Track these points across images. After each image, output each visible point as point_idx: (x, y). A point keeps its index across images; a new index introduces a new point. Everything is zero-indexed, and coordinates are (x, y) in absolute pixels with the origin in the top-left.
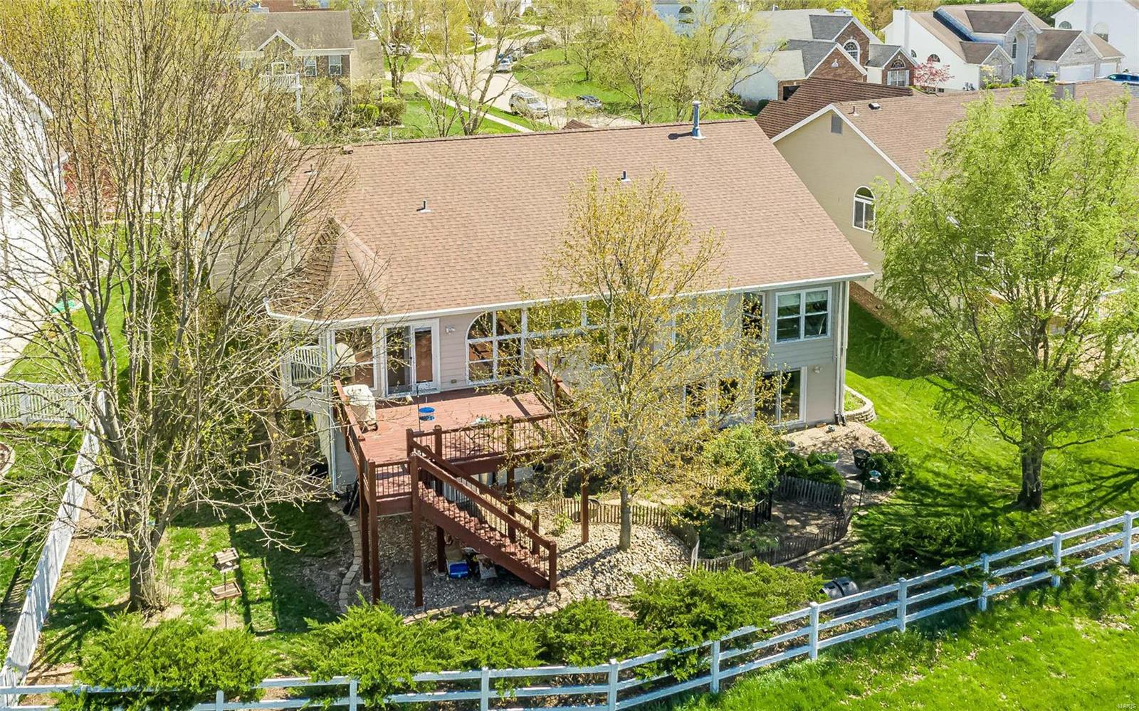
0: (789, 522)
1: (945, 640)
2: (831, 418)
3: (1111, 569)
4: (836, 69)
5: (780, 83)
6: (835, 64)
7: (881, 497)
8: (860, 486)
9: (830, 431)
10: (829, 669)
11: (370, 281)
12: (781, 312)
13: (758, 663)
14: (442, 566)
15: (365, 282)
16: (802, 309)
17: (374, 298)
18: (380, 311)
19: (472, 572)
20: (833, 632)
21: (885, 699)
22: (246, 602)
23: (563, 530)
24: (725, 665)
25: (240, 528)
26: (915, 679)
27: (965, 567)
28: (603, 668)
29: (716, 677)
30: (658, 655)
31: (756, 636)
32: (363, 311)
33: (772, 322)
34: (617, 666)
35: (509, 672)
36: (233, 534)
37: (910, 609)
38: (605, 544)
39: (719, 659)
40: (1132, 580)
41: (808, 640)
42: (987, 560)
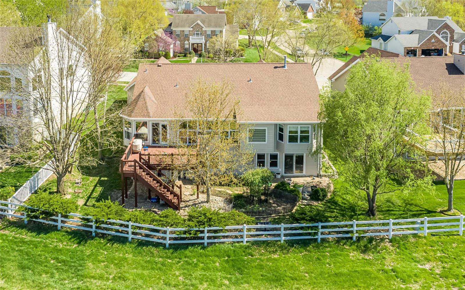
0: (274, 205)
1: (295, 247)
2: (316, 175)
3: (382, 240)
4: (433, 43)
5: (405, 48)
6: (433, 41)
7: (315, 203)
8: (309, 198)
9: (313, 179)
10: (248, 247)
11: (149, 108)
12: (290, 132)
13: (222, 240)
14: (150, 198)
15: (147, 107)
16: (299, 132)
17: (148, 113)
18: (149, 117)
19: (158, 201)
20: (252, 236)
21: (260, 259)
22: (89, 197)
23: (194, 194)
24: (209, 238)
25: (102, 179)
26: (276, 256)
27: (311, 225)
28: (165, 229)
29: (206, 241)
30: (184, 229)
31: (221, 231)
32: (144, 116)
33: (286, 135)
34: (169, 229)
35: (137, 224)
36: (99, 180)
37: (285, 235)
38: (203, 200)
39: (207, 235)
40: (388, 245)
41: (242, 237)
42: (320, 224)
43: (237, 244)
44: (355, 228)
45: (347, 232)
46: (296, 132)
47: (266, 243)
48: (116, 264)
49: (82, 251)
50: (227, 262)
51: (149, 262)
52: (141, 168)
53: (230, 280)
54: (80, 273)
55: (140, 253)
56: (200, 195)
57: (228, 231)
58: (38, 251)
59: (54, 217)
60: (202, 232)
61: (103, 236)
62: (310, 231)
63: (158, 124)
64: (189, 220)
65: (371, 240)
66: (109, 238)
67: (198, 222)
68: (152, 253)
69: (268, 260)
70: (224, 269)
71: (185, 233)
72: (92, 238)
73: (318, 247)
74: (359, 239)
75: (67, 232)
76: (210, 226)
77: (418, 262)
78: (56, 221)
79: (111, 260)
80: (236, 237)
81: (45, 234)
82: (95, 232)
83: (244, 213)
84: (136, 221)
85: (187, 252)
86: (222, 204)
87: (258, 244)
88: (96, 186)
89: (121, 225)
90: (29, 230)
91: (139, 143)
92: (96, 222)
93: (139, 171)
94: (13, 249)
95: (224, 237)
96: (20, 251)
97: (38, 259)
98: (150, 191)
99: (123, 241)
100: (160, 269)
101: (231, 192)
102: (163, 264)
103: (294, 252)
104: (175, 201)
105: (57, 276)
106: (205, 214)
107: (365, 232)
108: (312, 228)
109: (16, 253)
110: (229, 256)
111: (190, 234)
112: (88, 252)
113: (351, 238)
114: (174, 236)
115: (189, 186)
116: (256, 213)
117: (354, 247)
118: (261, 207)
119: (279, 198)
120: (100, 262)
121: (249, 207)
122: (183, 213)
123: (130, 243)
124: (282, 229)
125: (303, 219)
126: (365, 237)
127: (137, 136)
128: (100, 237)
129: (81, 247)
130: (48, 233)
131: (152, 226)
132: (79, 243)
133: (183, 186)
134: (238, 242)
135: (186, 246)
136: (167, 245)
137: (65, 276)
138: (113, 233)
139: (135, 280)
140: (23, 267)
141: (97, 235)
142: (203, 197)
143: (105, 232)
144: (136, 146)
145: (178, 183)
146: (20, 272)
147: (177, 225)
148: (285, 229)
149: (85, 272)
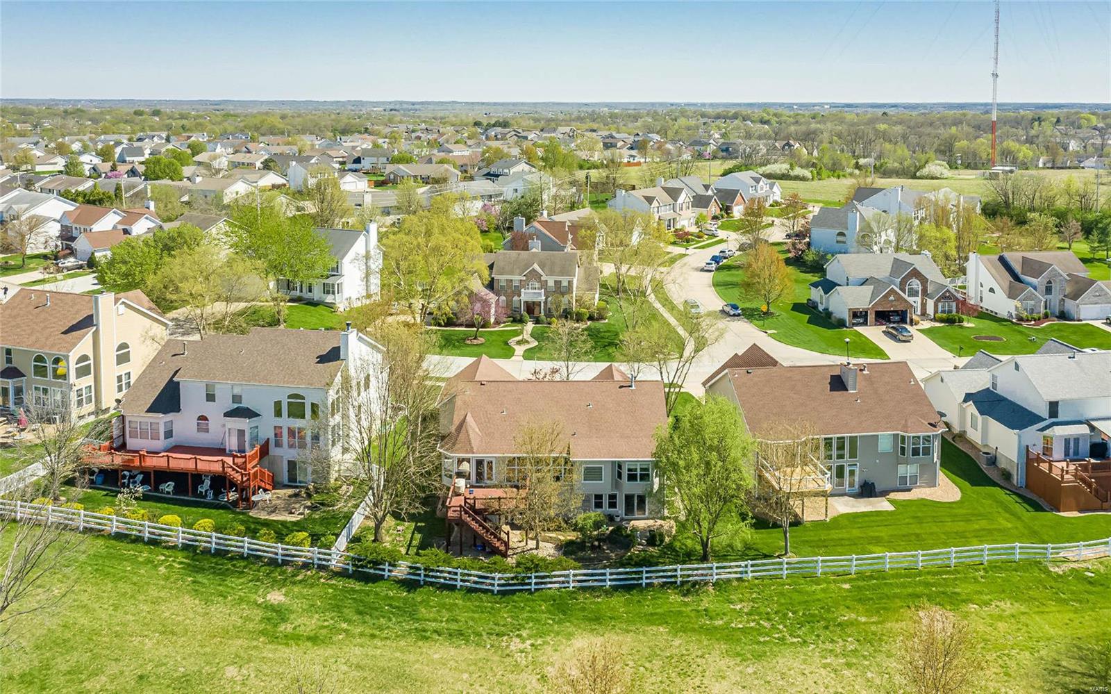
0: (606, 551)
2: (659, 517)
3: (705, 583)
4: (892, 301)
5: (850, 309)
6: (892, 298)
7: (648, 548)
8: (645, 543)
9: (655, 522)
10: (574, 592)
11: (472, 441)
12: (629, 470)
13: (549, 586)
14: (475, 545)
15: (470, 441)
16: (639, 470)
17: (472, 448)
18: (473, 453)
19: (484, 549)
20: (579, 581)
21: (584, 603)
22: (409, 546)
23: (523, 541)
24: (536, 584)
25: (419, 524)
26: (599, 600)
27: (634, 570)
28: (493, 575)
29: (533, 587)
30: (512, 575)
31: (548, 577)
32: (467, 452)
33: (625, 474)
34: (498, 575)
35: (466, 571)
36: (416, 526)
37: (610, 580)
38: (532, 547)
39: (534, 581)
40: (711, 589)
41: (568, 582)
42: (645, 569)
43: (563, 590)
44: (679, 573)
45: (671, 577)
46: (636, 470)
47: (592, 588)
48: (447, 609)
49: (413, 598)
50: (552, 605)
51: (478, 606)
52: (466, 512)
53: (553, 620)
54: (415, 616)
55: (469, 599)
56: (529, 542)
57: (555, 576)
58: (371, 598)
59: (381, 567)
60: (530, 578)
61: (432, 584)
62: (633, 576)
63: (483, 460)
64: (516, 567)
65: (695, 584)
66: (438, 586)
67: (525, 568)
68: (481, 598)
69: (591, 603)
70: (549, 612)
71: (513, 579)
72: (421, 586)
73: (641, 591)
74: (683, 583)
75: (394, 581)
76: (536, 572)
77: (732, 603)
78: (384, 570)
79: (443, 606)
80: (563, 582)
81: (373, 583)
82: (424, 580)
83: (574, 559)
84: (465, 568)
85: (515, 598)
86: (552, 551)
87: (584, 589)
88: (413, 533)
89: (449, 573)
90: (356, 579)
91: (461, 483)
92: (425, 570)
93: (464, 516)
94: (348, 598)
95: (551, 583)
96: (354, 599)
97: (372, 605)
98: (475, 538)
99: (452, 588)
100: (489, 612)
101: (562, 538)
102: (492, 608)
103: (618, 596)
104: (503, 548)
105: (394, 620)
106: (532, 561)
107: (689, 576)
108: (635, 573)
109: (350, 601)
110: (554, 600)
111: (518, 580)
112: (419, 599)
113: (676, 582)
114: (503, 582)
115: (518, 532)
116: (586, 559)
117: (676, 591)
118: (593, 553)
119: (614, 544)
120: (432, 607)
121: (581, 554)
122: (511, 561)
123: (459, 590)
124: (608, 574)
125: (629, 564)
126: (689, 581)
127: (460, 475)
128: (429, 585)
129: (411, 595)
130: (376, 582)
131: (480, 573)
132: (409, 591)
133: (510, 531)
134: (564, 588)
135: (514, 592)
136: (496, 592)
137: (400, 619)
138: (442, 580)
139: (466, 622)
140: (360, 613)
141: (426, 583)
142: (532, 544)
143: (433, 580)
144: (459, 488)
145: (506, 528)
146: (360, 617)
147: (505, 571)
148: (611, 574)
149: (420, 616)
